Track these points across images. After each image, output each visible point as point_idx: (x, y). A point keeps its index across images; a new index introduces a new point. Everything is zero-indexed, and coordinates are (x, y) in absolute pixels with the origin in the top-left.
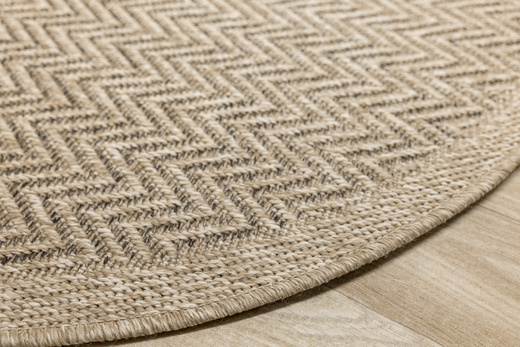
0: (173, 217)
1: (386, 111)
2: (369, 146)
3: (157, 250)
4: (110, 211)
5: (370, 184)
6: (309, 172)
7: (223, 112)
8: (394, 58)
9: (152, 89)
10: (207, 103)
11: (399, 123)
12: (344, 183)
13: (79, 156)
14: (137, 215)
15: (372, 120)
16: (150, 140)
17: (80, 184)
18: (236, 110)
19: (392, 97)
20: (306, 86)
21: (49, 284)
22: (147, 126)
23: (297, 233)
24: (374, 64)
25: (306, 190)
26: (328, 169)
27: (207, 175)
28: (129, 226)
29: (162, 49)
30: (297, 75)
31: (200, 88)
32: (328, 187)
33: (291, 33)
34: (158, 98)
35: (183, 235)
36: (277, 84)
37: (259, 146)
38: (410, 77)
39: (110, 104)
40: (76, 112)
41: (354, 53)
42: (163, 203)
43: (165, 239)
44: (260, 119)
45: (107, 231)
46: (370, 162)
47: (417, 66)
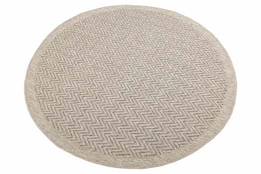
0: (144, 151)
1: (182, 133)
2: (177, 141)
3: (141, 156)
4: (134, 148)
5: (176, 149)
6: (166, 145)
7: (153, 130)
8: (187, 120)
9: (140, 123)
10: (150, 127)
11: (184, 136)
12: (172, 148)
13: (129, 136)
14: (138, 149)
15: (179, 135)
16: (140, 135)
17: (129, 143)
18: (155, 130)
19: (184, 130)
20: (169, 125)
21: (126, 160)
22: (140, 132)
23: (162, 156)
24: (182, 121)
25: (165, 148)
26: (169, 145)
27: (149, 143)
28: (137, 151)
29: (142, 112)
30: (167, 122)
31: (149, 123)
32: (169, 148)
33: (167, 110)
34: (141, 125)
35: (145, 154)
36: (163, 124)
37: (158, 138)
38: (188, 125)
39: (133, 125)
40: (127, 127)
41: (179, 118)
42: (142, 148)
43: (143, 154)
44: (159, 132)
45: (134, 152)
46: (176, 144)
47: (190, 122)
